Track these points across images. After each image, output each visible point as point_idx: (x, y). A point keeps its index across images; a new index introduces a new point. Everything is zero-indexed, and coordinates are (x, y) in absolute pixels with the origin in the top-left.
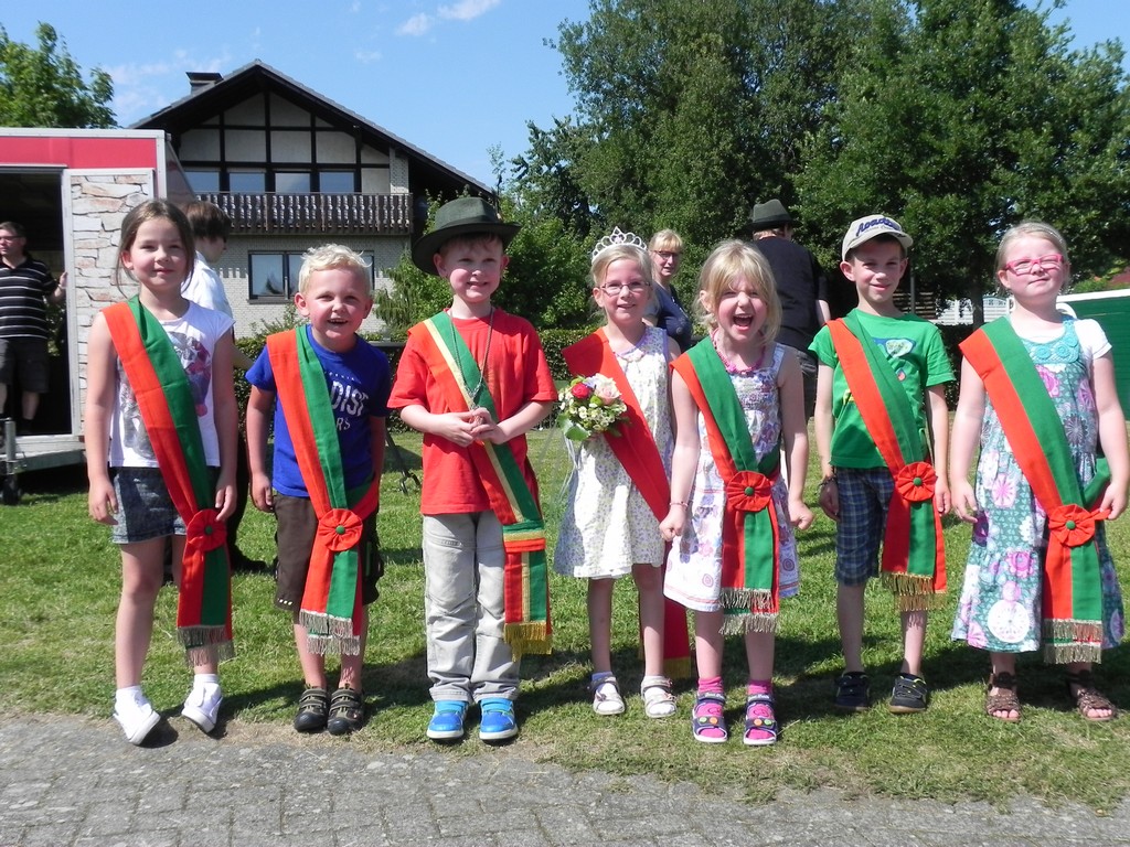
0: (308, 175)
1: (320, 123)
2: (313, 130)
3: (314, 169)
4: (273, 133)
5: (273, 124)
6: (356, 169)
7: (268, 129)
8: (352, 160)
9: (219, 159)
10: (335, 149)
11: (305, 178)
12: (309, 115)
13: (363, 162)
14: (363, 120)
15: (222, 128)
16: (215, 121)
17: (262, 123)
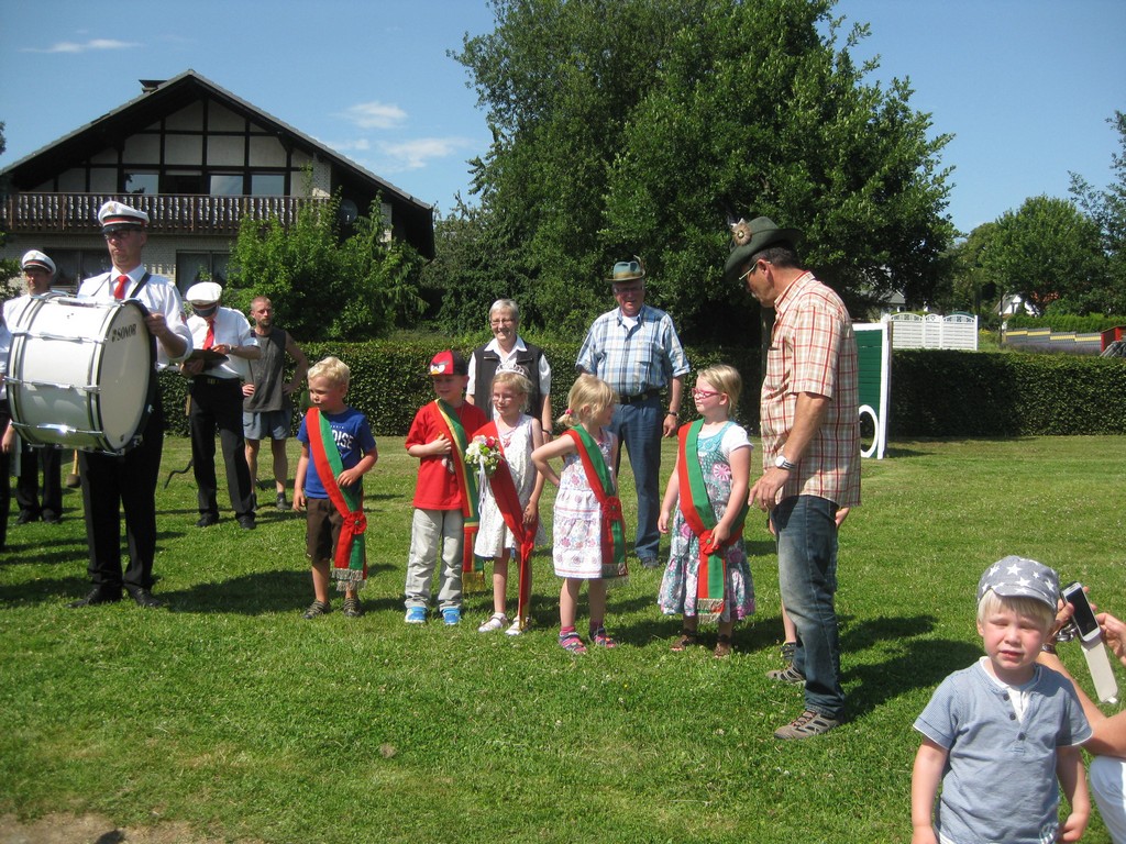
0: (242, 178)
1: (254, 128)
2: (247, 134)
3: (247, 172)
4: (209, 137)
5: (209, 129)
6: (287, 172)
7: (205, 134)
8: (283, 164)
9: (158, 162)
10: (265, 154)
11: (238, 181)
12: (243, 120)
13: (293, 165)
14: (286, 127)
15: (163, 133)
16: (157, 126)
17: (200, 128)
